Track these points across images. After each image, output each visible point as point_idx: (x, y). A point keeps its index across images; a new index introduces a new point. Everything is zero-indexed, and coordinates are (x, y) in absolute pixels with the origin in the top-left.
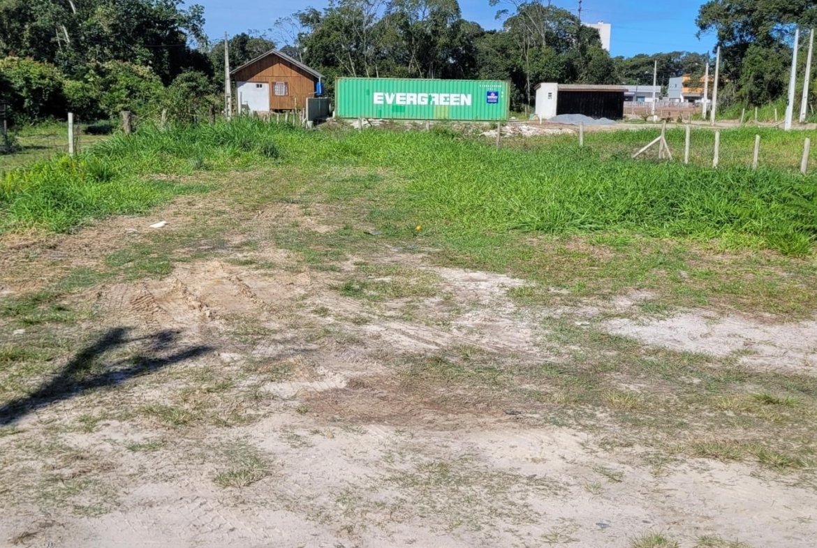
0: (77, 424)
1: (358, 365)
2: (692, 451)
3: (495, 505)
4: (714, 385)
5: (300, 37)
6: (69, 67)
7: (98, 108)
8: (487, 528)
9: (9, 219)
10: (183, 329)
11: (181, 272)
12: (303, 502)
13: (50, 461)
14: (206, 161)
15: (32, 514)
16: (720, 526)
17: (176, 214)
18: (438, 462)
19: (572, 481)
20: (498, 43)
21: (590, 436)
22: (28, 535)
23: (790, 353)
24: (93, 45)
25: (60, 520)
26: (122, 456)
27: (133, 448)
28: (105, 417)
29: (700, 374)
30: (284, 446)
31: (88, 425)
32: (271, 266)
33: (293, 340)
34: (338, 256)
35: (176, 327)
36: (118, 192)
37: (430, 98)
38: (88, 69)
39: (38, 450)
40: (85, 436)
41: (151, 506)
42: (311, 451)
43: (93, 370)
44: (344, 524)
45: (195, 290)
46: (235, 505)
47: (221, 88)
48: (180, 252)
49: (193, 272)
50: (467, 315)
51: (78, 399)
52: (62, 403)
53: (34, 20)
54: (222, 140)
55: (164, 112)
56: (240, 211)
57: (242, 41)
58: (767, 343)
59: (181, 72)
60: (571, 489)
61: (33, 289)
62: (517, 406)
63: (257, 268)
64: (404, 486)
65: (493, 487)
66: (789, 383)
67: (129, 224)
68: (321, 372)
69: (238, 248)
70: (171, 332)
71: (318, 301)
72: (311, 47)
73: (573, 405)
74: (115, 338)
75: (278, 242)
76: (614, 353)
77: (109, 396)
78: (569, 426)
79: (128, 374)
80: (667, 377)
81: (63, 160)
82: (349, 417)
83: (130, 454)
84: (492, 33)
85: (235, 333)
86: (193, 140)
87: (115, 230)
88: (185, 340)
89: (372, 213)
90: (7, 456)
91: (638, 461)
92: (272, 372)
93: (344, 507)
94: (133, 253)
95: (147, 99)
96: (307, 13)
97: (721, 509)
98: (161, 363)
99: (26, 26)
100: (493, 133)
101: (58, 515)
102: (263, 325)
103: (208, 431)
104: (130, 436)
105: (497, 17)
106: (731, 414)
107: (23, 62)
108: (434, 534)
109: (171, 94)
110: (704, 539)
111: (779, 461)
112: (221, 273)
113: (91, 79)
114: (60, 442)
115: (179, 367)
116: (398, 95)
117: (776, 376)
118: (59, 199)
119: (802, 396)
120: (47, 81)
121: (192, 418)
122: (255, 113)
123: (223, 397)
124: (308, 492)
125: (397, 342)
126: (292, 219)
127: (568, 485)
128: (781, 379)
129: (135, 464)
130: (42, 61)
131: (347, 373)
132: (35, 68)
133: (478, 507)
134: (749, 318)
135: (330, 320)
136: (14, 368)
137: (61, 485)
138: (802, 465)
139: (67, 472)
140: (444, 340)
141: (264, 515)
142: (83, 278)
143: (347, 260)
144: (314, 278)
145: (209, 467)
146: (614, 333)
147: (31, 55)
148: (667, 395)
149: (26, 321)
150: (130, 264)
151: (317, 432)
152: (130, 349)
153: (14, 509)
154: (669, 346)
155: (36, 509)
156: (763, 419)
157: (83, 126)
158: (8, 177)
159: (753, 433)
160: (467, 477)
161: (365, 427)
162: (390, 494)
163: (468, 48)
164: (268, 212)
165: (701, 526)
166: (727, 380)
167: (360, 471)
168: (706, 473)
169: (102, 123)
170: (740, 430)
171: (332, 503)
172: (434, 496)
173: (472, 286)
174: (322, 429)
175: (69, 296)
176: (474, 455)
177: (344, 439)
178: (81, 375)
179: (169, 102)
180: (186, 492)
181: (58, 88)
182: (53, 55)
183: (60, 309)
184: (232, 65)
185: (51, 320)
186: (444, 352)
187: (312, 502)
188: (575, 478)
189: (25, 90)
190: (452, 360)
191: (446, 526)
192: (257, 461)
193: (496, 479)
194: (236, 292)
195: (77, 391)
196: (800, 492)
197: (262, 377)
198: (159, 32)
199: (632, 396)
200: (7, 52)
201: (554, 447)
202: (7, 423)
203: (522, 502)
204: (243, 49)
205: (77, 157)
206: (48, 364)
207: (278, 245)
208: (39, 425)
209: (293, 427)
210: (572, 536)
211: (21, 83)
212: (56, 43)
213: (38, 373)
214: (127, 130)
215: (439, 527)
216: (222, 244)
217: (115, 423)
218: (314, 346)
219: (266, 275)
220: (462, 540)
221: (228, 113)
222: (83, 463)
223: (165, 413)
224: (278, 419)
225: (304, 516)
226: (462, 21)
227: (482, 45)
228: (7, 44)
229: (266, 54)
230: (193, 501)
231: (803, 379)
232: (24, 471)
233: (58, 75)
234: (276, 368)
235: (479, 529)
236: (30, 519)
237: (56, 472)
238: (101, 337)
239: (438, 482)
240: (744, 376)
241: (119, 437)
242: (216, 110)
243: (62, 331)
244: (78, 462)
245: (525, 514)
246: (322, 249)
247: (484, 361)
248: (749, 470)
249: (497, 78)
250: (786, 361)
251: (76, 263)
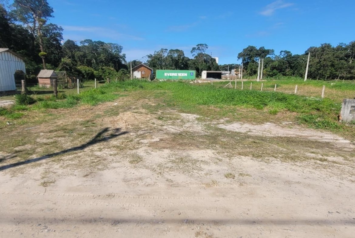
0: (98, 150)
1: (162, 136)
2: (238, 154)
3: (193, 167)
4: (242, 139)
5: (148, 61)
6: (95, 68)
7: (102, 77)
8: (192, 172)
9: (82, 103)
10: (122, 128)
11: (121, 115)
12: (150, 167)
13: (92, 158)
14: (126, 89)
15: (88, 170)
16: (244, 171)
17: (120, 101)
18: (180, 157)
19: (211, 161)
20: (193, 62)
21: (215, 151)
22: (87, 175)
23: (259, 132)
24: (100, 63)
25: (94, 172)
26: (108, 157)
27: (111, 155)
28: (104, 148)
29: (239, 137)
30: (145, 154)
31: (100, 150)
32: (142, 113)
33: (147, 130)
34: (157, 111)
35: (120, 127)
36: (107, 97)
37: (177, 74)
38: (99, 69)
39: (89, 156)
40: (100, 152)
41: (115, 168)
42: (151, 155)
43: (101, 137)
44: (159, 172)
45: (124, 119)
46: (134, 168)
47: (130, 73)
48: (121, 110)
49: (124, 115)
50: (187, 124)
51: (98, 144)
52: (94, 145)
53: (87, 58)
54: (130, 84)
55: (117, 78)
56: (134, 100)
57: (134, 62)
58: (254, 129)
59: (121, 69)
60: (211, 163)
61: (87, 119)
62: (198, 145)
63: (138, 114)
64: (173, 163)
65: (193, 163)
66: (259, 138)
67: (109, 104)
68: (153, 137)
69: (134, 109)
70: (119, 128)
71: (152, 121)
72: (150, 63)
73: (211, 144)
74: (106, 130)
75: (143, 107)
76: (220, 132)
77: (105, 143)
78: (210, 149)
79: (109, 138)
80: (232, 137)
81: (94, 89)
82: (160, 148)
83: (110, 156)
84: (192, 59)
85: (134, 129)
86: (124, 84)
87: (106, 105)
88: (122, 130)
89: (164, 101)
90: (82, 157)
91: (226, 156)
92: (142, 137)
93: (159, 168)
94: (110, 110)
95: (113, 75)
96: (149, 55)
97: (244, 167)
98: (116, 136)
99: (85, 59)
100: (192, 82)
101: (94, 170)
102: (140, 127)
103: (128, 151)
104: (110, 152)
105: (193, 56)
106: (246, 145)
107: (84, 67)
108: (179, 174)
109: (118, 74)
110: (240, 174)
111: (257, 156)
112: (130, 115)
113: (100, 71)
114: (94, 154)
115: (121, 136)
116: (170, 74)
117: (256, 137)
118: (93, 98)
119: (262, 141)
120: (90, 71)
121: (124, 148)
122: (138, 78)
123: (131, 143)
124: (151, 165)
125: (171, 130)
126: (146, 102)
127: (210, 162)
128: (257, 137)
129: (111, 159)
130: (89, 67)
131: (159, 137)
132: (87, 68)
133: (190, 168)
134: (250, 124)
135: (155, 125)
136: (83, 137)
137: (94, 164)
138: (262, 157)
139: (96, 161)
140: (181, 130)
141: (141, 170)
142: (99, 116)
143: (159, 111)
144: (151, 116)
145: (128, 159)
146: (220, 127)
147: (86, 65)
148: (232, 141)
149: (86, 126)
150: (109, 113)
151: (152, 151)
152: (110, 132)
153: (84, 169)
154: (232, 130)
155: (88, 169)
156: (253, 146)
157: (98, 82)
158: (81, 94)
159: (251, 150)
160: (187, 161)
161: (163, 150)
162: (170, 165)
163: (186, 63)
164: (141, 101)
165: (240, 171)
166: (245, 138)
167: (163, 160)
168: (241, 159)
169: (103, 81)
170: (248, 149)
171: (156, 167)
172: (180, 165)
173: (188, 117)
174: (154, 150)
175: (95, 120)
176: (189, 156)
177: (159, 152)
178: (98, 138)
179: (118, 76)
180: (123, 165)
181: (93, 73)
182: (91, 65)
183: (93, 123)
184: (132, 67)
185: (92, 126)
186: (181, 132)
187: (152, 167)
188: (212, 160)
189: (85, 73)
190: (183, 134)
191: (182, 172)
192: (139, 158)
193: (194, 161)
194: (133, 119)
195: (98, 142)
196: (262, 163)
197: (140, 138)
198: (115, 60)
199: (224, 142)
200: (81, 65)
201: (207, 154)
202: (82, 149)
203: (200, 166)
204: (135, 63)
205: (97, 89)
206: (91, 136)
207: (143, 108)
208: (89, 150)
209: (147, 150)
210: (211, 174)
211: (84, 72)
212: (92, 63)
213: (89, 138)
214: (108, 82)
215: (181, 172)
216: (130, 108)
217: (106, 149)
218: (152, 131)
219: (140, 115)
220: (186, 175)
221: (131, 78)
222: (99, 159)
223: (118, 147)
224: (144, 148)
225: (150, 170)
226: (185, 57)
227: (189, 62)
228: (81, 63)
229: (140, 65)
230: (125, 167)
231: (262, 137)
232: (86, 160)
233: (93, 70)
234: (143, 137)
235: (190, 172)
236: (87, 171)
237: (93, 161)
238: (103, 130)
239: (180, 162)
240: (249, 137)
241: (107, 153)
242: (129, 78)
243: (94, 129)
244: (98, 158)
245: (201, 169)
246: (153, 109)
247: (191, 134)
248: (250, 158)
249: (193, 70)
250: (258, 133)
251: (97, 113)
